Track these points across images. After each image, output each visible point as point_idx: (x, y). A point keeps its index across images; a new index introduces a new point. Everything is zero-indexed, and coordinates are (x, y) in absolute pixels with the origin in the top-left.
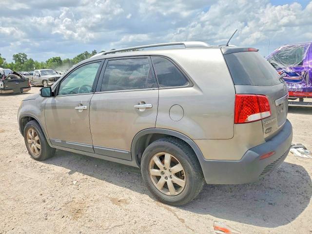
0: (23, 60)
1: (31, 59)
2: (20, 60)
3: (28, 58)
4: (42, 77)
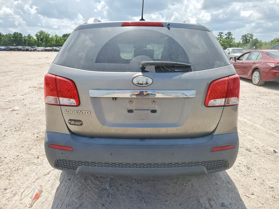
0: (249, 40)
1: (256, 39)
2: (246, 39)
3: (254, 38)
4: (231, 54)
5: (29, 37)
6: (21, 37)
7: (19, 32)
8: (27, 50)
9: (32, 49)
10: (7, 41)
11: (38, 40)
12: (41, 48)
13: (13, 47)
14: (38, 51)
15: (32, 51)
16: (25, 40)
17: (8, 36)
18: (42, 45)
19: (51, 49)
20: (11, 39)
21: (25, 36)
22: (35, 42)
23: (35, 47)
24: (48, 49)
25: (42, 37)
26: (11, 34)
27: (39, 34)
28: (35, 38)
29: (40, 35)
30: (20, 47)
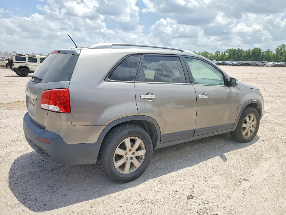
5: (268, 52)
6: (260, 53)
7: (259, 48)
8: (257, 65)
9: (262, 64)
10: (246, 56)
11: (277, 55)
12: (271, 63)
13: (245, 62)
14: (268, 66)
15: (261, 66)
16: (263, 56)
17: (248, 52)
18: (280, 60)
19: (283, 64)
20: (249, 54)
21: (264, 52)
22: (274, 57)
23: (265, 62)
24: (279, 65)
25: (282, 51)
26: (250, 50)
27: (279, 48)
28: (274, 52)
29: (281, 49)
30: (250, 62)
